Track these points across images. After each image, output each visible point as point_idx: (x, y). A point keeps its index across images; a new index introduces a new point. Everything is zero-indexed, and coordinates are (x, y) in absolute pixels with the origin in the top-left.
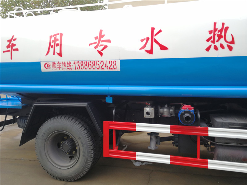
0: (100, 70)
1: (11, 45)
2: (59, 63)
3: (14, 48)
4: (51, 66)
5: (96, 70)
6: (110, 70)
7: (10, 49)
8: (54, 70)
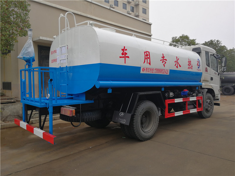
0: (163, 74)
1: (124, 53)
2: (149, 69)
3: (126, 55)
4: (145, 70)
5: (162, 74)
6: (166, 74)
7: (124, 56)
8: (146, 73)
